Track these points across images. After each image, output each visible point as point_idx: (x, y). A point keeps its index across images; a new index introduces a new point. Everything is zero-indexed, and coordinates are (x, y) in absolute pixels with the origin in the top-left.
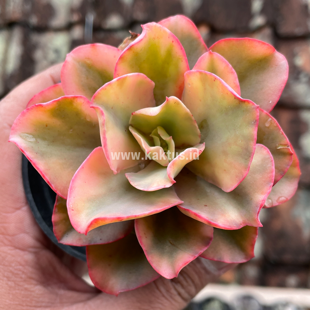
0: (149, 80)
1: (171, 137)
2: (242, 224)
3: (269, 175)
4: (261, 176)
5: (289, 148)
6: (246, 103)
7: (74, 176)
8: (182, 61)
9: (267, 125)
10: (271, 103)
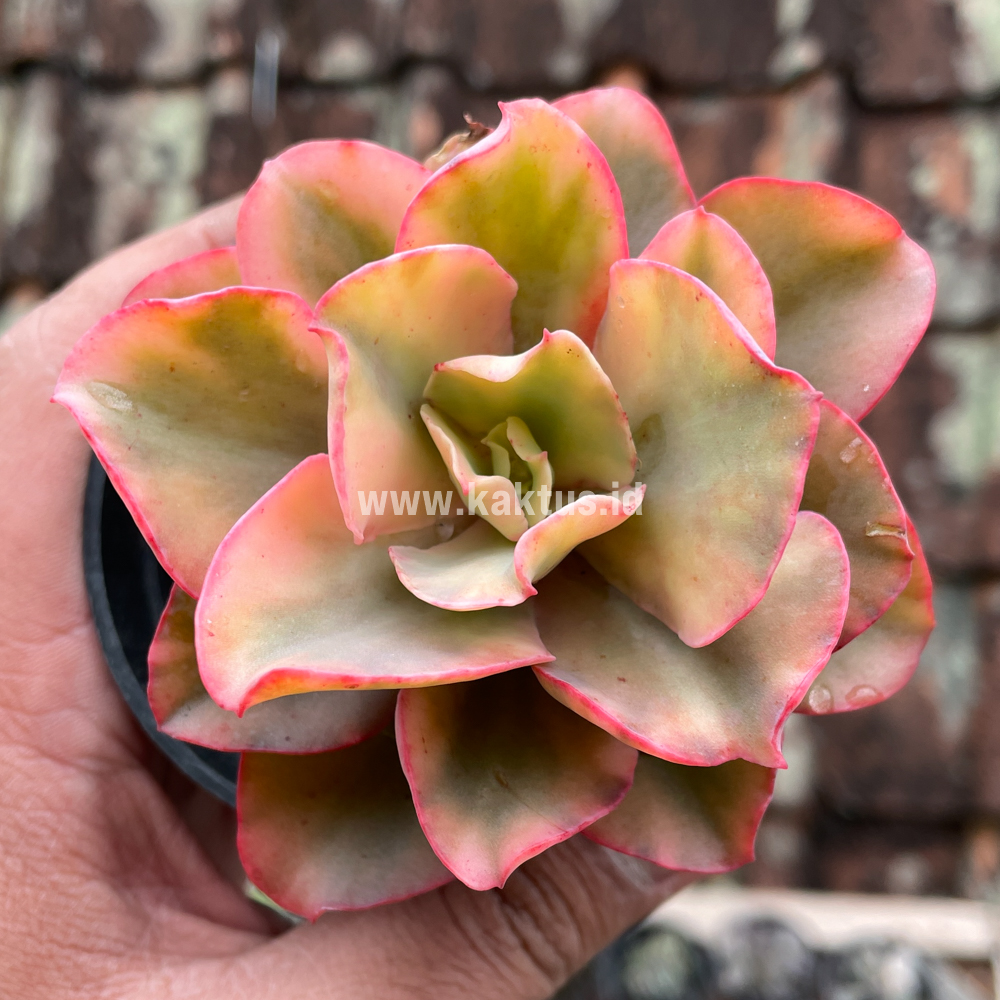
0: (501, 271)
1: (546, 453)
2: (727, 753)
3: (830, 612)
4: (804, 613)
5: (905, 537)
6: (785, 381)
7: (231, 532)
8: (610, 228)
9: (846, 458)
10: (868, 392)
